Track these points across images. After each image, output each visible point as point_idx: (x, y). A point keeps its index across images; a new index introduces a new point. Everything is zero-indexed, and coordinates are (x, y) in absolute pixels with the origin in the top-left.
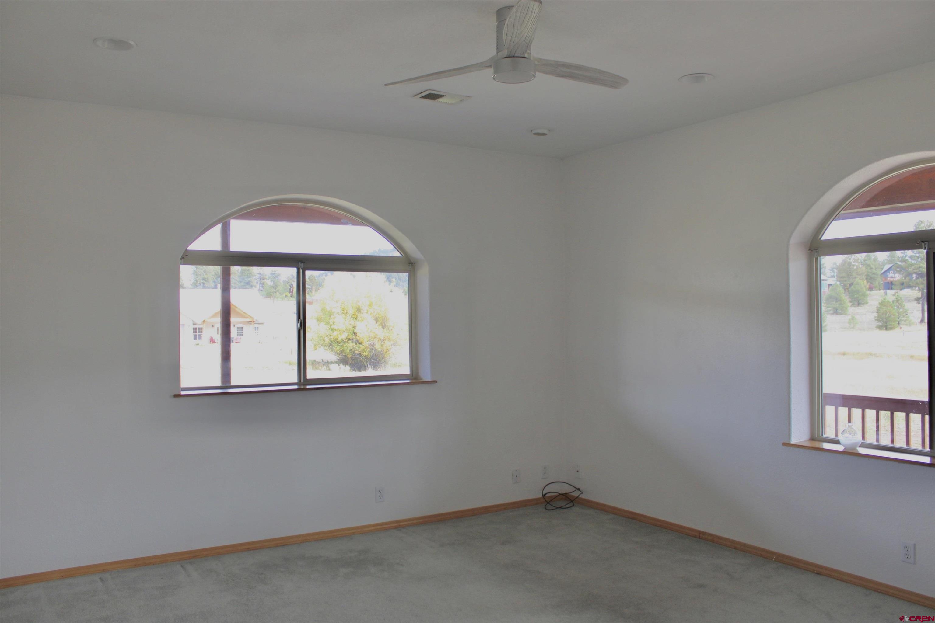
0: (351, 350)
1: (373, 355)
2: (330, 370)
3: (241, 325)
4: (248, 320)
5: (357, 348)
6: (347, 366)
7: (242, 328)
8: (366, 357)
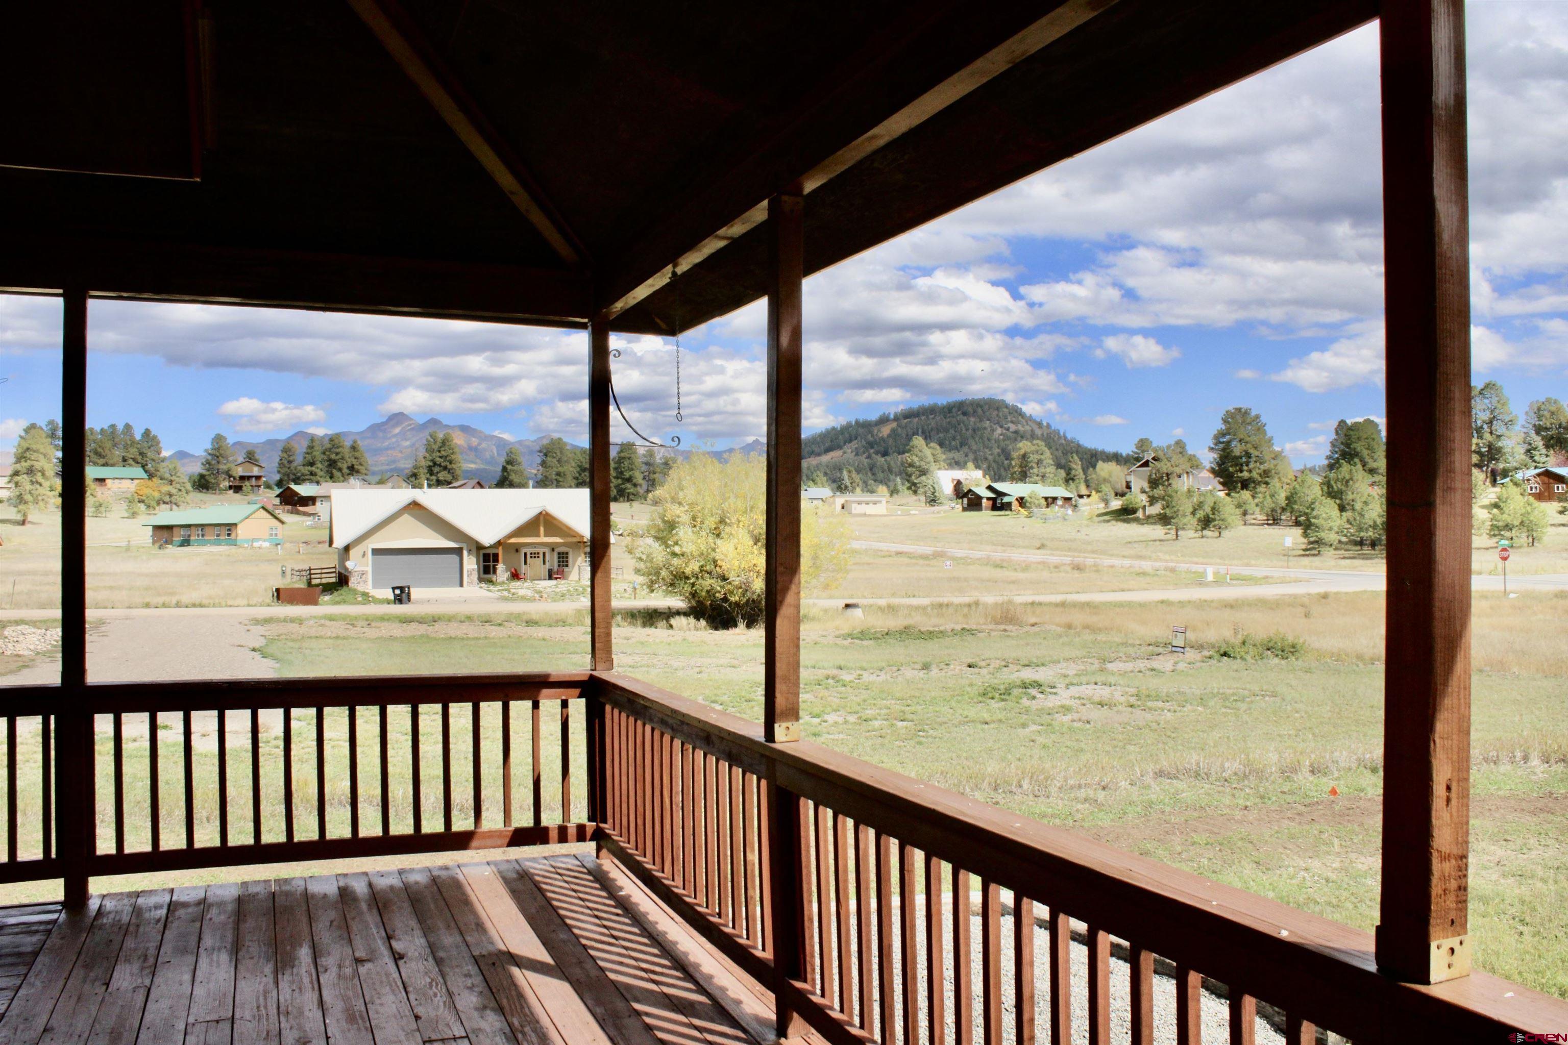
0: (708, 592)
1: (748, 600)
2: (671, 626)
3: (563, 549)
4: (574, 540)
5: (719, 588)
6: (701, 620)
7: (567, 553)
8: (737, 604)
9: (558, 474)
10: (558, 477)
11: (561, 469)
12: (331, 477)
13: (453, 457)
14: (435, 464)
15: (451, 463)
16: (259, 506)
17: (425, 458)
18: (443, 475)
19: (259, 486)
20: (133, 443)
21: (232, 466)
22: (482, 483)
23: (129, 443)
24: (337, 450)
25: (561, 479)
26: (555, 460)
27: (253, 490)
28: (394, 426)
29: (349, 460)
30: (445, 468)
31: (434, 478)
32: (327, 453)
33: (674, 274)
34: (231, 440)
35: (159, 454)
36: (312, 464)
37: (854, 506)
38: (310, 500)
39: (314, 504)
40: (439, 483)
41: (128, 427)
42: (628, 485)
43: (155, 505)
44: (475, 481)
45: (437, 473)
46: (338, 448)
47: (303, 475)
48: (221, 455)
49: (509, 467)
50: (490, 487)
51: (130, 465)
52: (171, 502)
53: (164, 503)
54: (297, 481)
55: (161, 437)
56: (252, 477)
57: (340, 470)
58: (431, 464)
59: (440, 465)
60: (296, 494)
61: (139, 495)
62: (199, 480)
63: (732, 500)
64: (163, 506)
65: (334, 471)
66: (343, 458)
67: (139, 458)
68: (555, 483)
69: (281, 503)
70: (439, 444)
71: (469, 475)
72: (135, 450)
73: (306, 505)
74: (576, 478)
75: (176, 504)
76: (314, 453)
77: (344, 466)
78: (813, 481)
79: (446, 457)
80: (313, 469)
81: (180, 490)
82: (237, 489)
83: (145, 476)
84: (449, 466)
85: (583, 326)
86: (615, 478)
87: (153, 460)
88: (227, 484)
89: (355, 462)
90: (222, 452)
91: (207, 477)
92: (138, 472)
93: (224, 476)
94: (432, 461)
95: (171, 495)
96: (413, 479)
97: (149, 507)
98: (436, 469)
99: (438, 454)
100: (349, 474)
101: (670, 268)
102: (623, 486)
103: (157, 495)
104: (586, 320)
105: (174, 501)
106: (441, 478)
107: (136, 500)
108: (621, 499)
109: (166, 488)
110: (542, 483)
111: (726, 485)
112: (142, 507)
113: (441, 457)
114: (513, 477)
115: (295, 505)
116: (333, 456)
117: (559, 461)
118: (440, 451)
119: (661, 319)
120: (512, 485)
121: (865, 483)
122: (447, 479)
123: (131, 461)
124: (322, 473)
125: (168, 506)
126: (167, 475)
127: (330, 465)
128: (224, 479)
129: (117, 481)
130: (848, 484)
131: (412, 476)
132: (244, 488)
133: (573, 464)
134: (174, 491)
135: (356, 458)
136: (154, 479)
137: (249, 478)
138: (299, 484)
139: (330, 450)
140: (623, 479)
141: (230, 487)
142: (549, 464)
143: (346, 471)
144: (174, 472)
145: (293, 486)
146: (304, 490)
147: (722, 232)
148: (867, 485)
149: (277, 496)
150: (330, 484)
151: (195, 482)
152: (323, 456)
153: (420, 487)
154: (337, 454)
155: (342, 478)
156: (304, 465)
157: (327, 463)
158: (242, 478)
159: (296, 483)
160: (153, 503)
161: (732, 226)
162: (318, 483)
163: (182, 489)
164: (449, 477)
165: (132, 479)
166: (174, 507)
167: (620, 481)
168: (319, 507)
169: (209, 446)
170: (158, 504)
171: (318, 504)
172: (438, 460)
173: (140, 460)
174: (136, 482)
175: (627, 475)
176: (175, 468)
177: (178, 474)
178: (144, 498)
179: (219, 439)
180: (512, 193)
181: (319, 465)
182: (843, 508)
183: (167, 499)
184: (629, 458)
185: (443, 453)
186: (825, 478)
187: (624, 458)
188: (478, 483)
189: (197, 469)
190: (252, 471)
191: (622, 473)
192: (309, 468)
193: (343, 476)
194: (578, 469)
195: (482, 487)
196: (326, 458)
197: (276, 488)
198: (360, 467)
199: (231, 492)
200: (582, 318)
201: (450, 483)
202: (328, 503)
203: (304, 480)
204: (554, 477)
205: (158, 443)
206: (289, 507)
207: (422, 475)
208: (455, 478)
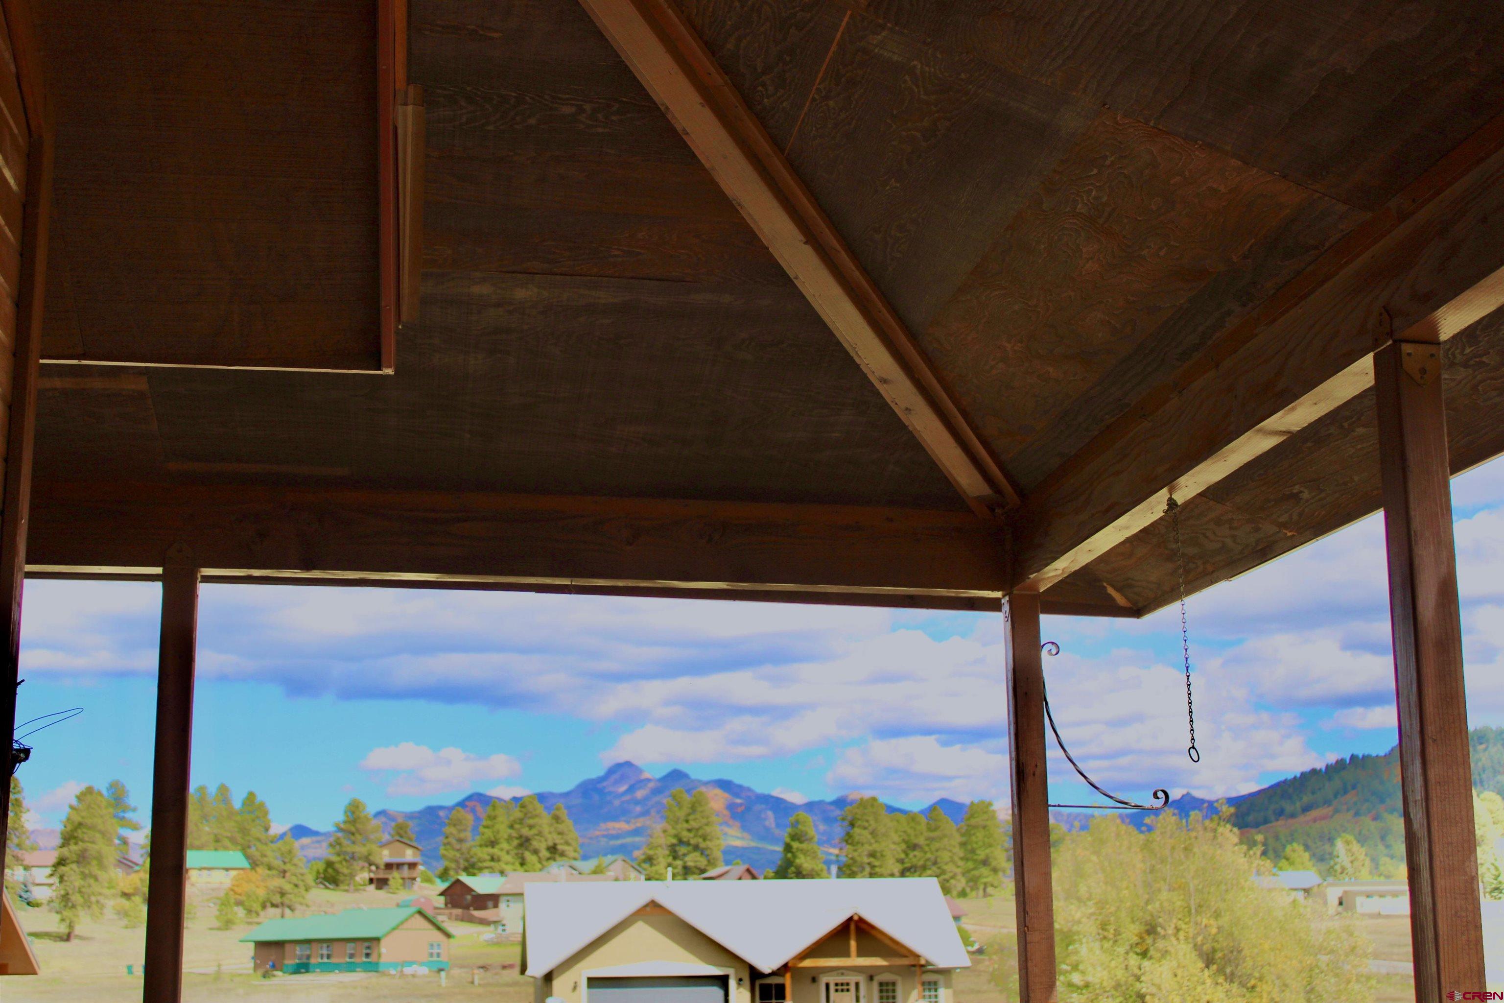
3: (887, 977)
4: (905, 962)
7: (894, 984)
9: (872, 855)
10: (872, 860)
11: (876, 847)
12: (522, 864)
13: (708, 829)
14: (681, 842)
15: (705, 840)
16: (413, 909)
17: (665, 831)
18: (692, 860)
19: (414, 879)
20: (232, 814)
21: (374, 847)
22: (755, 872)
23: (225, 813)
24: (531, 822)
25: (877, 863)
26: (865, 833)
27: (404, 885)
28: (617, 782)
29: (549, 836)
30: (696, 848)
31: (679, 863)
32: (517, 826)
33: (1172, 503)
34: (371, 807)
35: (267, 829)
36: (493, 844)
37: (1359, 900)
38: (493, 899)
39: (496, 906)
40: (686, 872)
41: (224, 790)
42: (984, 871)
43: (259, 909)
44: (741, 868)
45: (685, 855)
46: (532, 817)
47: (481, 860)
48: (358, 830)
49: (795, 845)
50: (766, 878)
51: (226, 848)
52: (282, 904)
53: (274, 905)
54: (471, 868)
55: (270, 805)
56: (403, 864)
57: (536, 852)
58: (674, 841)
59: (688, 844)
60: (469, 890)
61: (235, 893)
62: (325, 871)
63: (1164, 895)
64: (271, 911)
65: (528, 855)
66: (540, 834)
67: (239, 836)
68: (868, 869)
69: (446, 905)
70: (686, 810)
71: (731, 855)
72: (232, 823)
73: (484, 907)
74: (902, 861)
75: (290, 908)
76: (497, 826)
77: (541, 845)
78: (1287, 859)
79: (697, 830)
80: (495, 851)
81: (296, 886)
82: (381, 883)
83: (245, 864)
84: (703, 845)
85: (993, 605)
86: (962, 859)
87: (259, 840)
88: (366, 875)
89: (558, 839)
90: (359, 826)
91: (337, 866)
92: (236, 858)
93: (362, 863)
94: (676, 836)
95: (283, 894)
96: (646, 866)
97: (249, 911)
98: (682, 850)
99: (686, 825)
100: (549, 859)
101: (1163, 494)
102: (976, 873)
103: (262, 893)
104: (998, 594)
105: (287, 901)
106: (690, 864)
107: (232, 901)
108: (974, 893)
109: (278, 882)
110: (848, 870)
111: (1152, 870)
112: (240, 912)
113: (689, 830)
114: (802, 861)
115: (466, 907)
116: (525, 831)
117: (873, 833)
118: (687, 821)
119: (1118, 590)
120: (800, 874)
121: (1374, 860)
122: (699, 864)
123: (227, 842)
124: (508, 858)
125: (278, 911)
126: (277, 863)
127: (521, 845)
128: (363, 868)
129: (205, 872)
130: (1347, 864)
131: (644, 861)
132: (391, 882)
133: (896, 838)
134: (288, 887)
135: (560, 833)
136: (260, 870)
137: (399, 866)
138: (474, 875)
139: (521, 821)
140: (975, 861)
141: (371, 881)
142: (857, 838)
143: (545, 853)
144: (287, 856)
145: (465, 878)
146: (481, 884)
147: (1272, 422)
148: (1377, 867)
149: (441, 894)
150: (521, 873)
151: (318, 872)
152: (510, 831)
153: (660, 878)
154: (531, 827)
155: (539, 866)
156: (481, 846)
157: (516, 842)
158: (389, 866)
159: (470, 874)
160: (257, 906)
161: (1294, 409)
162: (502, 873)
163: (301, 883)
164: (702, 862)
165: (227, 869)
166: (287, 911)
167: (970, 865)
168: (506, 911)
169: (340, 817)
170: (264, 907)
171: (502, 905)
172: (685, 835)
173: (240, 840)
174: (233, 873)
175: (981, 854)
176: (290, 852)
177: (295, 861)
178: (243, 898)
179: (354, 810)
180: (884, 381)
181: (505, 845)
182: (1341, 903)
183: (277, 899)
184: (984, 827)
185: (693, 824)
186: (1307, 855)
187: (975, 827)
188: (748, 871)
189: (323, 851)
190: (404, 855)
191: (973, 851)
192: (490, 850)
193: (540, 862)
194: (904, 846)
195: (754, 877)
196: (514, 834)
197: (438, 881)
198: (566, 848)
199: (372, 887)
200: (993, 590)
201: (703, 871)
202: (519, 905)
203: (481, 869)
204: (866, 860)
205: (266, 813)
206: (459, 911)
207: (661, 859)
208: (712, 863)
